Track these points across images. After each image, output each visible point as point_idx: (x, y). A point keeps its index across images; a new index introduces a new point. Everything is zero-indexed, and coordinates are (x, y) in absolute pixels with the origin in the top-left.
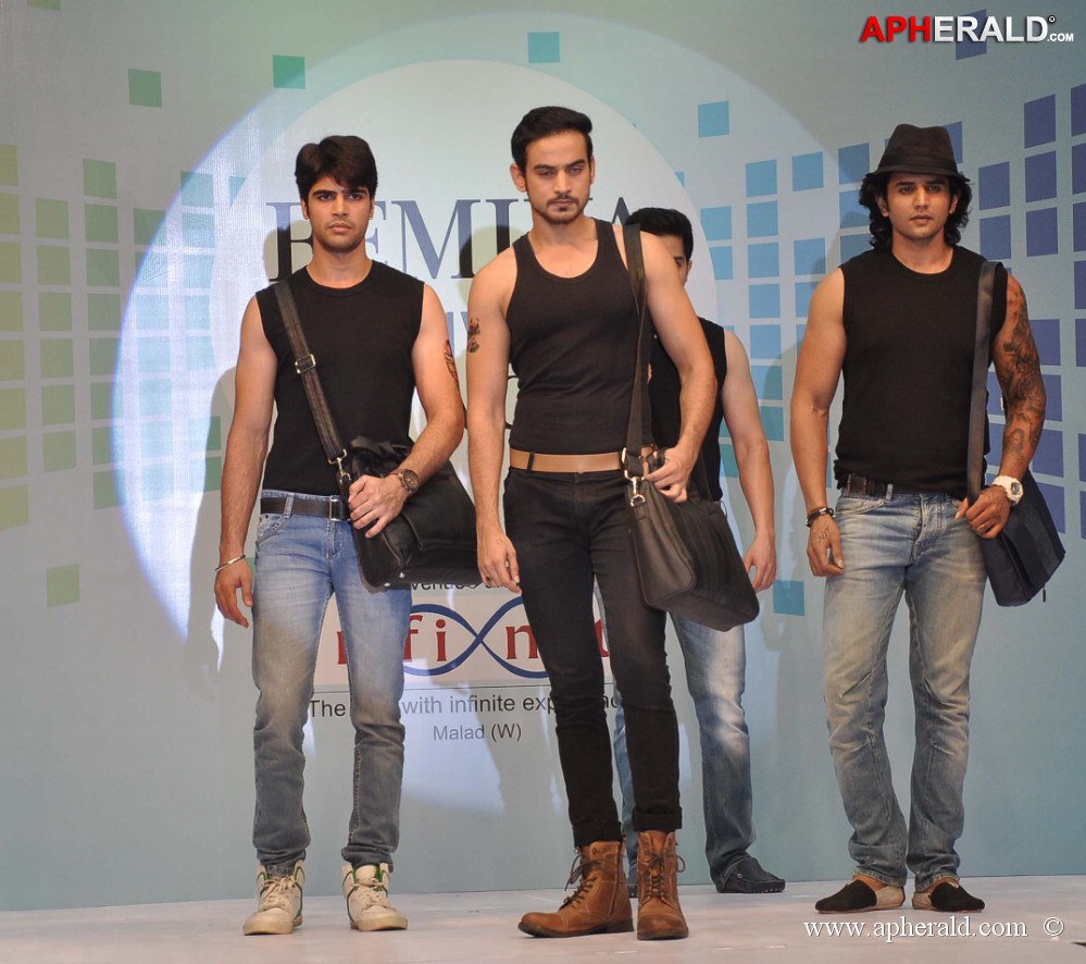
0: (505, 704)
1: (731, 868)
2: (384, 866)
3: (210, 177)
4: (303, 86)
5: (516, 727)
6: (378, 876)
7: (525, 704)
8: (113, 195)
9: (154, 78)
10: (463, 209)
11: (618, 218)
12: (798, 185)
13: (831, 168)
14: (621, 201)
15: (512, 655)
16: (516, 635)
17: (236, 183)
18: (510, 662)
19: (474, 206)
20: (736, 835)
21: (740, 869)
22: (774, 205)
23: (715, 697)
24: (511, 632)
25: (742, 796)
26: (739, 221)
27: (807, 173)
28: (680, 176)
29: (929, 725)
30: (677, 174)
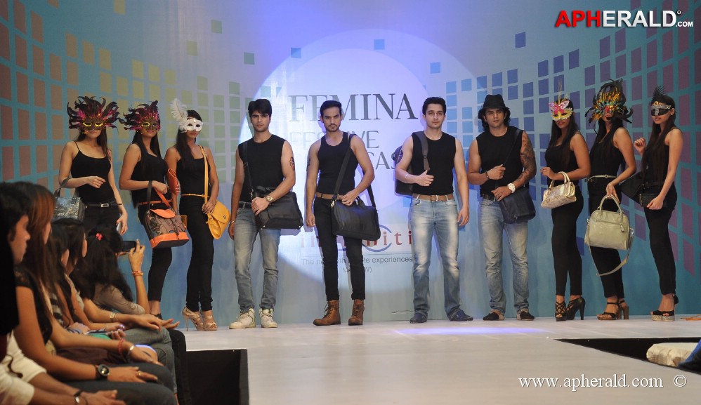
1: (454, 314)
2: (271, 310)
3: (270, 87)
4: (300, 57)
6: (270, 312)
7: (373, 260)
8: (239, 94)
9: (252, 55)
10: (353, 97)
11: (404, 100)
12: (464, 89)
13: (474, 83)
14: (405, 95)
17: (279, 89)
19: (356, 97)
20: (455, 303)
21: (458, 313)
22: (455, 96)
23: (449, 258)
25: (457, 289)
27: (466, 85)
28: (425, 86)
29: (516, 267)
30: (423, 85)
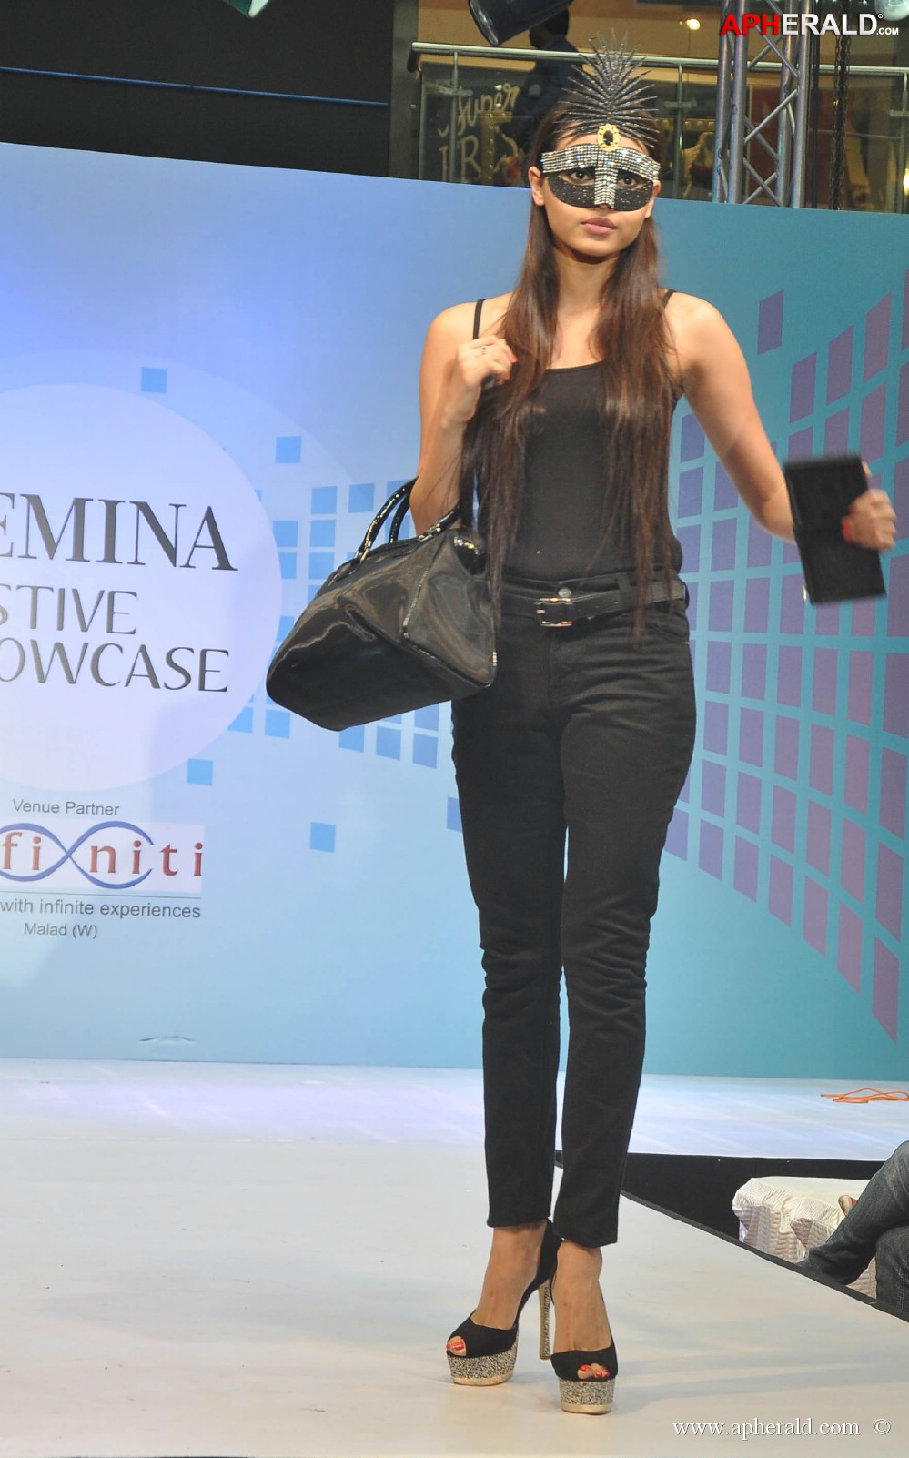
0: (86, 909)
5: (93, 928)
7: (102, 909)
11: (206, 524)
12: (354, 508)
15: (94, 869)
16: (99, 853)
18: (93, 874)
19: (87, 503)
22: (333, 522)
24: (95, 850)
26: (304, 533)
28: (259, 493)
30: (256, 491)
